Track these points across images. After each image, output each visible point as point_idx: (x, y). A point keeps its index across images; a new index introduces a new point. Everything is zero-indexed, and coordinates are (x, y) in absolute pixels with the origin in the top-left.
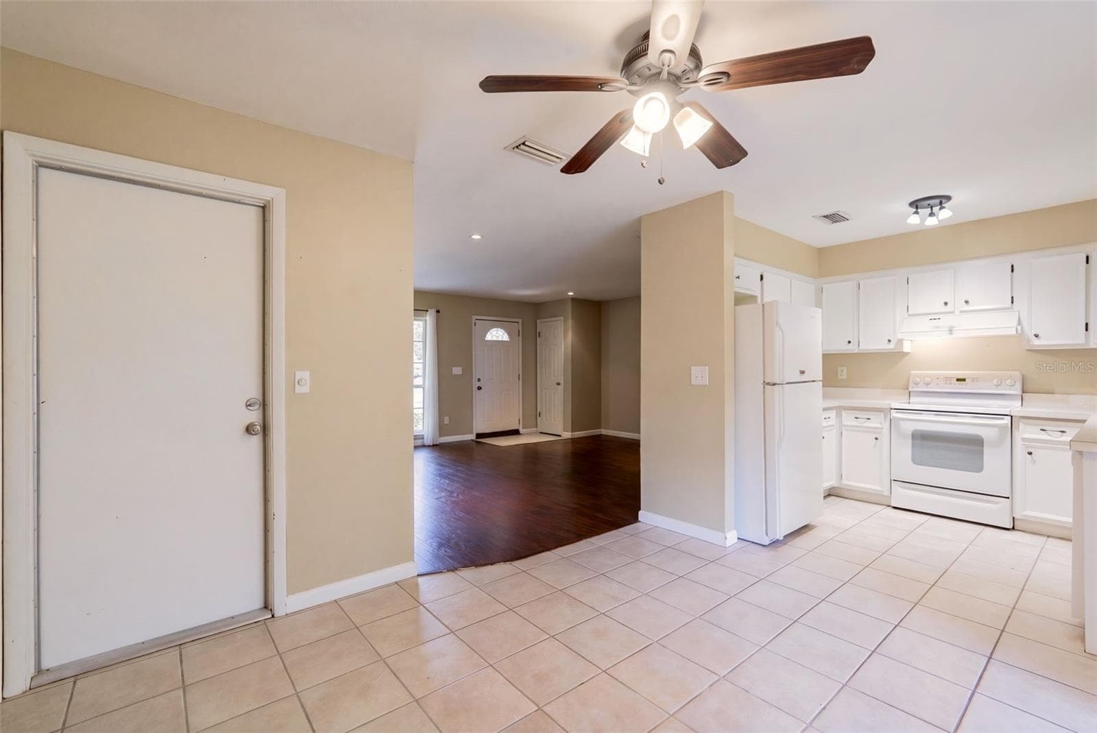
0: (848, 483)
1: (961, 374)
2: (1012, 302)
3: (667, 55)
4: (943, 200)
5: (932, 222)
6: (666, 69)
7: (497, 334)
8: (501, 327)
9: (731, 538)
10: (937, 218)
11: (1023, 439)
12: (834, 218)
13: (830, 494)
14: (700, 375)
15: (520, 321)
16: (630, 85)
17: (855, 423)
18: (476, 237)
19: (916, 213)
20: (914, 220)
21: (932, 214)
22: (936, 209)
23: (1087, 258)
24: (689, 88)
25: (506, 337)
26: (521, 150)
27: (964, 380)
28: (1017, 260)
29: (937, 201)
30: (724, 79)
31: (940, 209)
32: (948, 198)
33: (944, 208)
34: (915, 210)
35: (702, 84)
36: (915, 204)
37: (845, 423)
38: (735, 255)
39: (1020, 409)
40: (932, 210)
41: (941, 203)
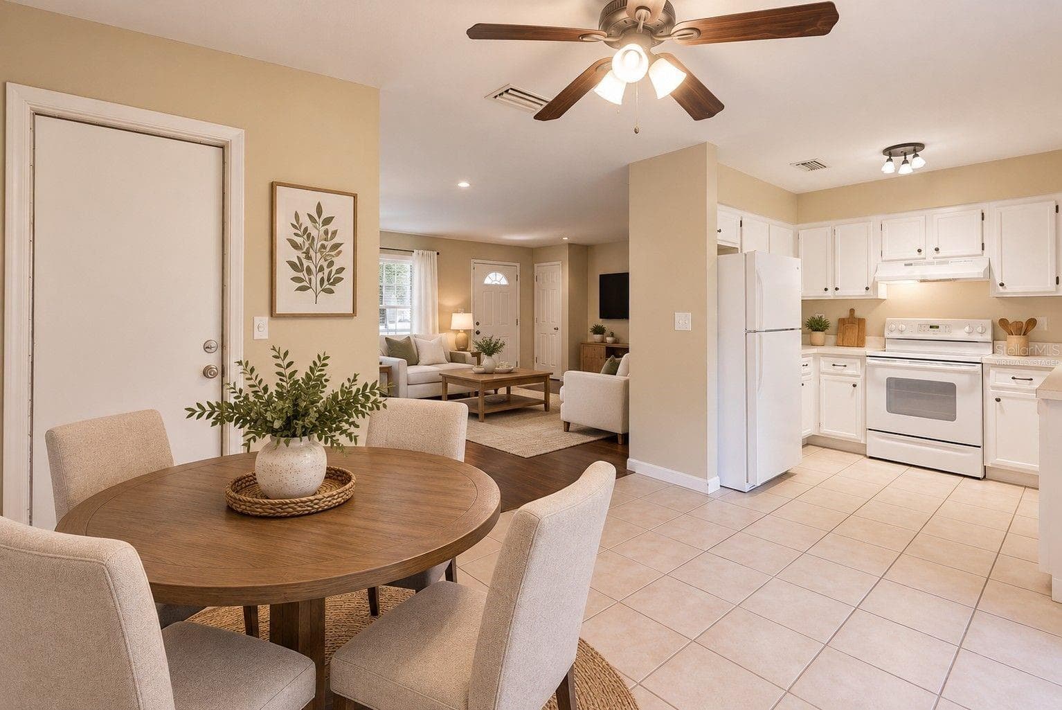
0: (826, 430)
1: (934, 321)
2: (983, 249)
3: (643, 12)
4: (916, 148)
5: (905, 170)
6: (642, 23)
7: (496, 278)
8: (500, 271)
9: (713, 485)
10: (911, 165)
11: (993, 388)
12: (812, 165)
13: (809, 442)
14: (683, 321)
15: (518, 265)
16: (608, 37)
17: (832, 370)
18: (464, 185)
19: (890, 160)
20: (889, 168)
21: (905, 162)
22: (909, 157)
23: (1057, 207)
24: (663, 41)
25: (504, 282)
26: (506, 98)
27: (938, 327)
28: (988, 208)
29: (912, 148)
30: (695, 34)
31: (914, 157)
32: (922, 146)
33: (918, 155)
34: (888, 157)
35: (675, 38)
36: (890, 152)
37: (823, 369)
38: (718, 202)
39: (991, 357)
40: (905, 158)
41: (915, 151)
